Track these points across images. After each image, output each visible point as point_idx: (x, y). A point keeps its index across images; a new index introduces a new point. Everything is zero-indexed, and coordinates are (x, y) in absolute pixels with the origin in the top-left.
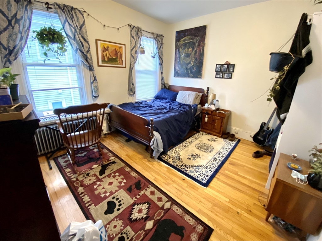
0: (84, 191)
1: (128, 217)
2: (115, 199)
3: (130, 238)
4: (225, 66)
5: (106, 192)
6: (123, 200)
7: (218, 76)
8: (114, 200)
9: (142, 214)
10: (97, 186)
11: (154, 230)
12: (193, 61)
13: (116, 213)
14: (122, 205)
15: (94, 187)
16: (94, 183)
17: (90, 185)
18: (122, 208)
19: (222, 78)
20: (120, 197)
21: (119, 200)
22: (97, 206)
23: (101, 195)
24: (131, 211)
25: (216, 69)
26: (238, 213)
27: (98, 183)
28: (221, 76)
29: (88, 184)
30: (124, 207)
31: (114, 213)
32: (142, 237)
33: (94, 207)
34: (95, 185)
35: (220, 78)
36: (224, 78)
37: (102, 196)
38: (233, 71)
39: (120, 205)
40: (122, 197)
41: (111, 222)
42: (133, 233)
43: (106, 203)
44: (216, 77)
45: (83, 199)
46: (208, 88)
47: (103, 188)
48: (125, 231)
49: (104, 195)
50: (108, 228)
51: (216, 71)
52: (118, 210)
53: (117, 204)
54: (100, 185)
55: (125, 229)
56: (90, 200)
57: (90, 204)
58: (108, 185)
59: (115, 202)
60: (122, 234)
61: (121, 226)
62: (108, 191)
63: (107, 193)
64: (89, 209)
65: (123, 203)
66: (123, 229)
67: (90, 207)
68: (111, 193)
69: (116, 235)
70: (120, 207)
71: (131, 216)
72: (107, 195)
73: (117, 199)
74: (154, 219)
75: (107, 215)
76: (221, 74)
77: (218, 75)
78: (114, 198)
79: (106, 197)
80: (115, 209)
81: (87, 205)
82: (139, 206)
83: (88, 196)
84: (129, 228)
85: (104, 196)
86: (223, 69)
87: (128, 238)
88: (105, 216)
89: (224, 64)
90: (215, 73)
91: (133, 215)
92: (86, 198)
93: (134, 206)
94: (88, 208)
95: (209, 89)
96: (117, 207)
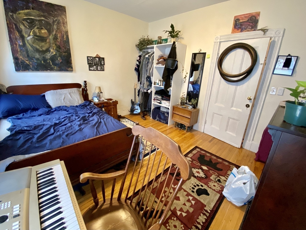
0: (193, 227)
1: (205, 179)
2: (193, 190)
3: (217, 177)
4: (96, 58)
5: (189, 201)
6: (192, 184)
7: (92, 69)
8: (195, 190)
9: (199, 171)
10: (182, 213)
11: (207, 166)
12: (55, 48)
13: (205, 187)
14: (197, 184)
15: (186, 216)
16: (179, 218)
17: (182, 223)
18: (200, 184)
19: (96, 70)
20: (191, 186)
21: (194, 187)
22: (205, 204)
23: (193, 204)
24: (200, 177)
25: (88, 61)
26: (185, 137)
27: (179, 213)
28: (95, 68)
29: (182, 226)
30: (198, 183)
31: (206, 189)
32: (212, 171)
33: (206, 206)
34: (182, 215)
35: (94, 70)
36: (98, 70)
37: (193, 202)
38: (104, 64)
39: (198, 185)
40: (190, 185)
41: (213, 189)
42: (213, 175)
43: (199, 197)
44: (90, 70)
45: (203, 222)
46: (85, 82)
47: (184, 204)
48: (214, 180)
49: (192, 201)
50: (217, 190)
51: (88, 64)
52: (202, 186)
53: (197, 188)
54: (181, 210)
55: (213, 179)
56: (201, 214)
57: (206, 212)
58: (180, 200)
59: (197, 190)
60: (216, 181)
61: (212, 182)
62: (187, 198)
63: (189, 199)
64: (210, 210)
65: (195, 183)
66: (214, 181)
67: (208, 211)
68: (188, 195)
69: (218, 184)
70: (200, 185)
71: (203, 178)
72: (191, 198)
73: (193, 188)
74: (200, 166)
75: (209, 193)
76: (95, 67)
77: (92, 67)
78: (193, 192)
79: (194, 199)
80: (203, 188)
81: (208, 215)
82: (194, 173)
83: (198, 218)
84: (211, 178)
85: (194, 201)
86: (95, 62)
87: (217, 178)
88: (210, 194)
89: (95, 56)
90: (88, 65)
91: (202, 176)
92: (201, 220)
93: (195, 176)
94: (209, 212)
95: (87, 82)
96: (200, 187)
